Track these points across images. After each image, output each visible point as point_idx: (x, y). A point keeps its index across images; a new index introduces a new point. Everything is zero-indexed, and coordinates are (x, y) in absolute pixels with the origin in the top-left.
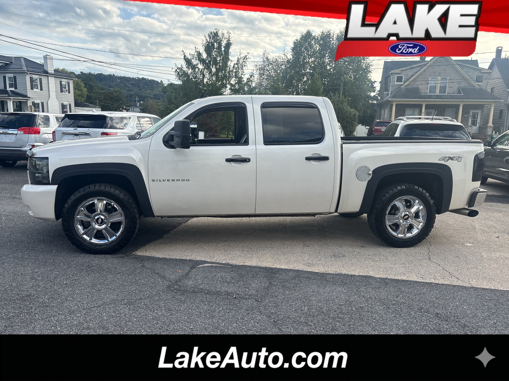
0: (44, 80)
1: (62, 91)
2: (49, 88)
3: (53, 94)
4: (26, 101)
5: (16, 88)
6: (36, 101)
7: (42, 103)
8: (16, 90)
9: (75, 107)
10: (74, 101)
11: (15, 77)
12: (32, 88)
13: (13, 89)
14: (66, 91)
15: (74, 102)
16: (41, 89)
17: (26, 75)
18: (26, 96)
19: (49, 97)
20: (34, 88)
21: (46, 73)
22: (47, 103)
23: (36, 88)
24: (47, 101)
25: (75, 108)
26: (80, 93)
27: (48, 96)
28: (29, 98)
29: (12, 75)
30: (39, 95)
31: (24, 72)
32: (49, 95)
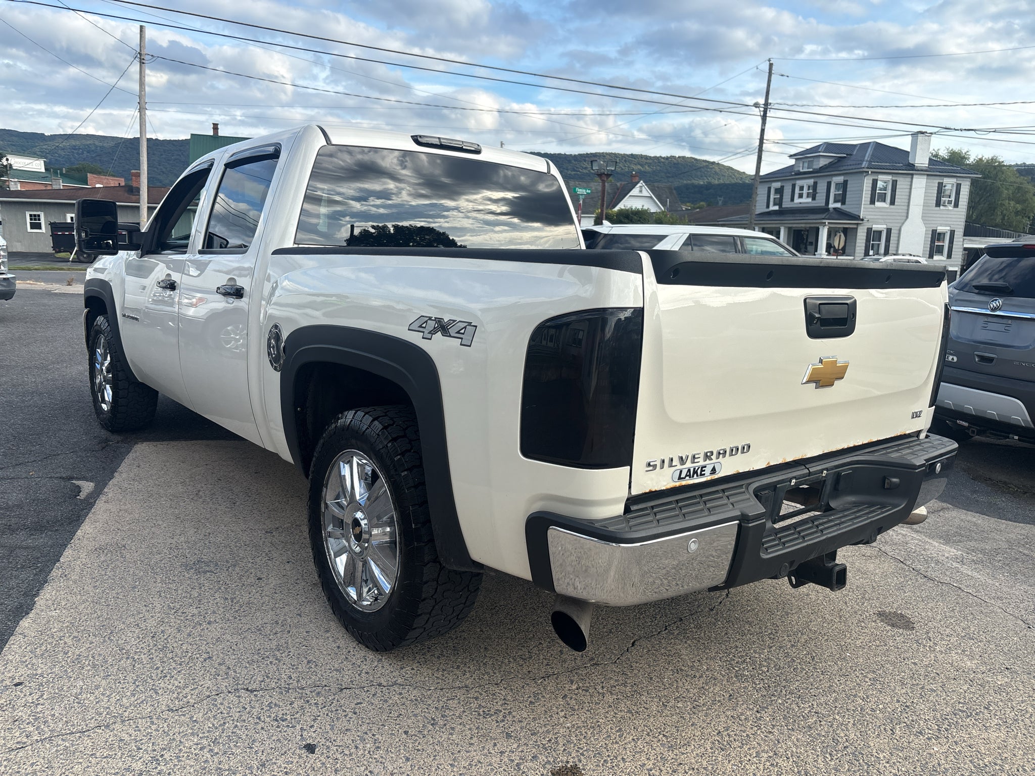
0: (902, 183)
1: (938, 204)
2: (909, 199)
3: (916, 210)
4: (855, 226)
5: (843, 203)
6: (876, 227)
7: (889, 231)
8: (844, 208)
9: (964, 236)
10: (963, 224)
11: (846, 182)
12: (872, 202)
13: (838, 205)
14: (950, 202)
15: (963, 227)
16: (892, 202)
17: (865, 176)
18: (857, 218)
19: (907, 217)
20: (878, 201)
21: (911, 169)
22: (900, 230)
23: (882, 201)
24: (900, 225)
25: (964, 240)
26: (1019, 207)
27: (905, 214)
28: (862, 220)
29: (840, 179)
30: (886, 214)
31: (861, 170)
32: (908, 213)
